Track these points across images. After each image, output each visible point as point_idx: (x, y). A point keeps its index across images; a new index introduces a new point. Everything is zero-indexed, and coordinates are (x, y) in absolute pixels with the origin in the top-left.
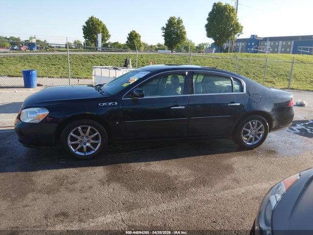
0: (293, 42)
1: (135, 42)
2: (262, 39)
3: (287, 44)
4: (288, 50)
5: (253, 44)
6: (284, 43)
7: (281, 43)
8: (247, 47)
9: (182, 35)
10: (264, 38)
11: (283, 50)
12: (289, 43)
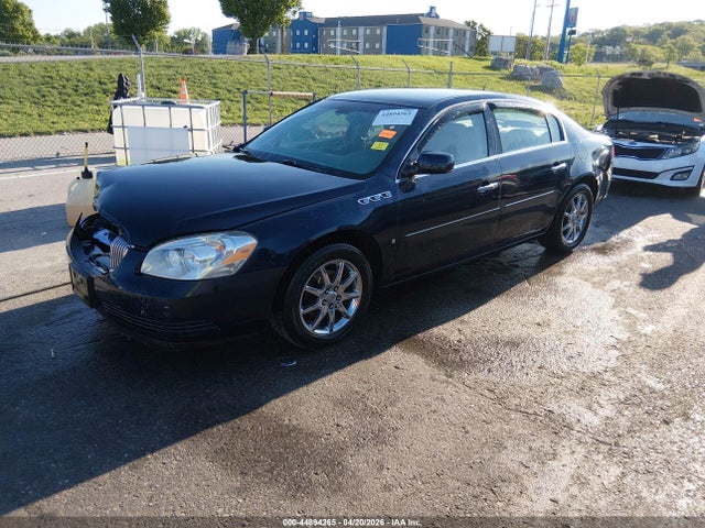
0: (385, 29)
1: (17, 25)
2: (323, 22)
3: (373, 32)
4: (377, 46)
5: (306, 33)
6: (368, 32)
7: (361, 29)
8: (295, 39)
9: (158, 10)
10: (327, 19)
11: (367, 45)
12: (378, 32)
